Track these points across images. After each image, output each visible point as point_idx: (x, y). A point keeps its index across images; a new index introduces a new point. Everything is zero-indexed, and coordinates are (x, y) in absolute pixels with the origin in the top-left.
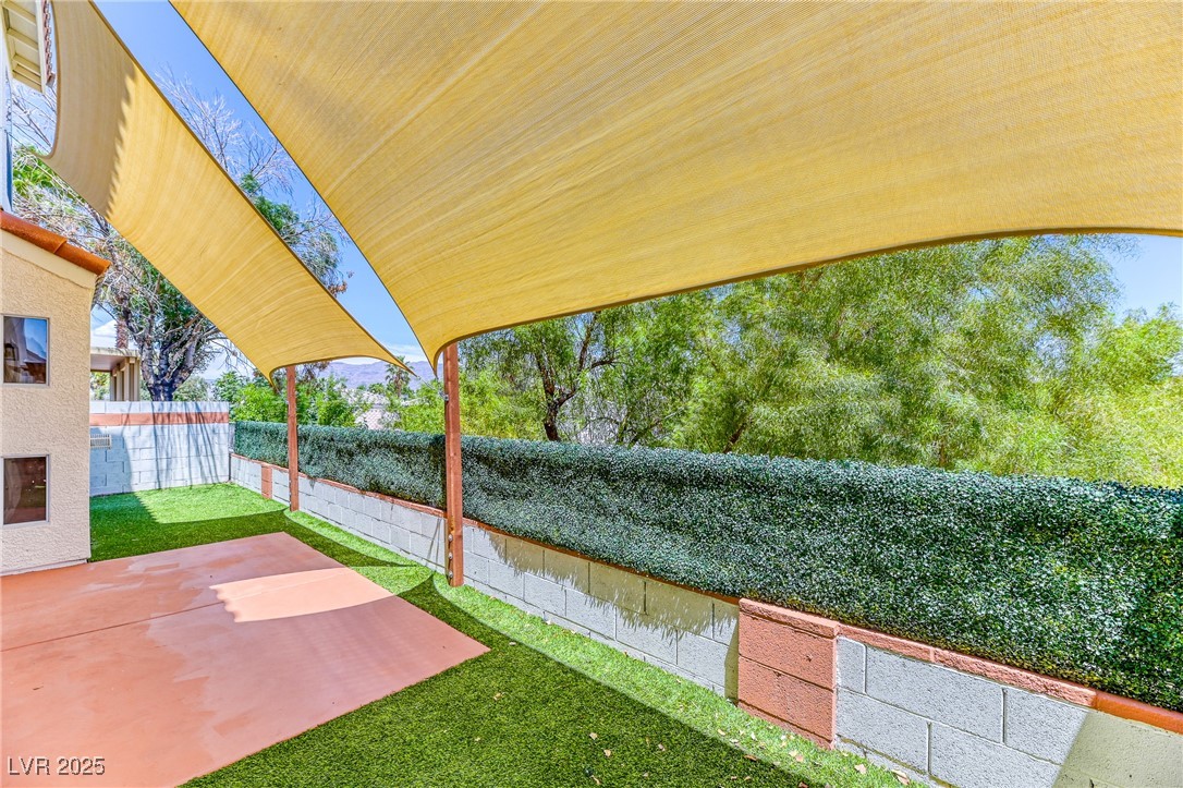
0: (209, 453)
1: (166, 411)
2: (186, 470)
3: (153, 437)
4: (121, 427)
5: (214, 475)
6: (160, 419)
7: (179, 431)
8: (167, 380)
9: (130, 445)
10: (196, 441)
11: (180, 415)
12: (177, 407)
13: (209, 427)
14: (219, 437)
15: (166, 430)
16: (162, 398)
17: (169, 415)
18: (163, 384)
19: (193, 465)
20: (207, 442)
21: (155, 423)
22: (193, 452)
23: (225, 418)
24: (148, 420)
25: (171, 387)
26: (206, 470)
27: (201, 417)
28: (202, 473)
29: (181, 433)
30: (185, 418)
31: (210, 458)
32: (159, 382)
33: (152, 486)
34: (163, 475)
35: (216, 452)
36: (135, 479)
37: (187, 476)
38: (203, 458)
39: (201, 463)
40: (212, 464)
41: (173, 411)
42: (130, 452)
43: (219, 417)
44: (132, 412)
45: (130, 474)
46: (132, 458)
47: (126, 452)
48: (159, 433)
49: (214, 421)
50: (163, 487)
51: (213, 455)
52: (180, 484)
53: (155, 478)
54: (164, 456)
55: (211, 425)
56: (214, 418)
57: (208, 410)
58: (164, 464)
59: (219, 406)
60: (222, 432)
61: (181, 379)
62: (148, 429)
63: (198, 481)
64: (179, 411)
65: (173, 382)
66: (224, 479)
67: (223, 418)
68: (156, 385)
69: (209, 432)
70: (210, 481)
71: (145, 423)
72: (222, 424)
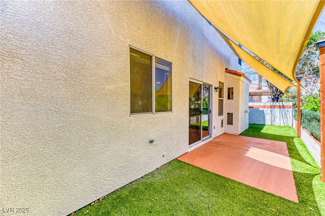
0: (286, 117)
1: (274, 105)
2: (279, 121)
3: (270, 111)
4: (263, 109)
5: (287, 123)
6: (272, 107)
7: (277, 110)
8: (276, 97)
9: (265, 113)
10: (282, 113)
11: (277, 106)
12: (277, 104)
13: (286, 109)
14: (289, 113)
15: (274, 110)
16: (275, 101)
17: (275, 106)
18: (276, 98)
19: (281, 120)
20: (286, 114)
21: (271, 108)
22: (281, 116)
23: (291, 107)
24: (269, 107)
25: (278, 98)
26: (285, 122)
27: (283, 107)
28: (284, 123)
29: (278, 111)
30: (279, 107)
31: (286, 118)
32: (275, 97)
33: (270, 124)
34: (273, 121)
35: (288, 117)
36: (266, 122)
37: (279, 123)
38: (284, 118)
39: (283, 120)
40: (287, 120)
41: (276, 105)
42: (265, 115)
43: (289, 107)
44: (266, 105)
45: (265, 120)
46: (265, 116)
47: (264, 114)
48: (272, 110)
49: (288, 108)
50: (273, 124)
51: (287, 118)
52: (277, 124)
53: (271, 122)
54: (273, 117)
55: (287, 109)
56: (288, 107)
57: (286, 105)
58: (273, 119)
59: (289, 103)
60: (290, 111)
61: (280, 96)
62: (269, 109)
63: (282, 125)
64: (277, 105)
65: (278, 97)
66: (291, 125)
67: (290, 107)
68: (274, 98)
69: (286, 111)
70: (286, 125)
71: (269, 108)
72: (290, 109)
